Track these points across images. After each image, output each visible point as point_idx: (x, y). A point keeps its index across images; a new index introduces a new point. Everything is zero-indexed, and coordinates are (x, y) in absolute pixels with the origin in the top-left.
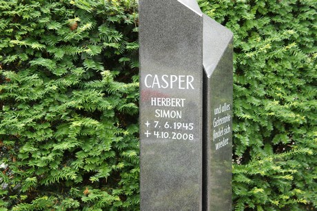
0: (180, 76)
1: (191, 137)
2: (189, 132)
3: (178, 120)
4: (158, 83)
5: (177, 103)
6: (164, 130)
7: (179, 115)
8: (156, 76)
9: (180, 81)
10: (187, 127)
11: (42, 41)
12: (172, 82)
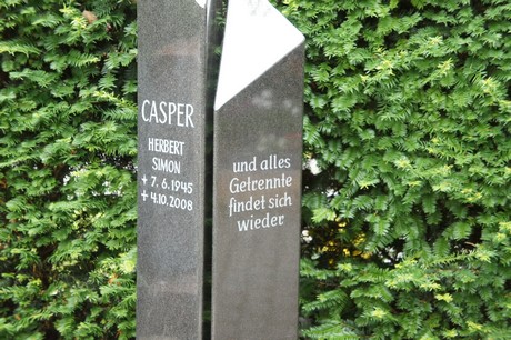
0: (179, 105)
1: (189, 205)
2: (187, 197)
3: (177, 177)
4: (156, 115)
5: (176, 148)
6: (162, 191)
7: (177, 168)
8: (154, 103)
9: (179, 113)
10: (185, 189)
11: (40, 44)
12: (170, 113)
